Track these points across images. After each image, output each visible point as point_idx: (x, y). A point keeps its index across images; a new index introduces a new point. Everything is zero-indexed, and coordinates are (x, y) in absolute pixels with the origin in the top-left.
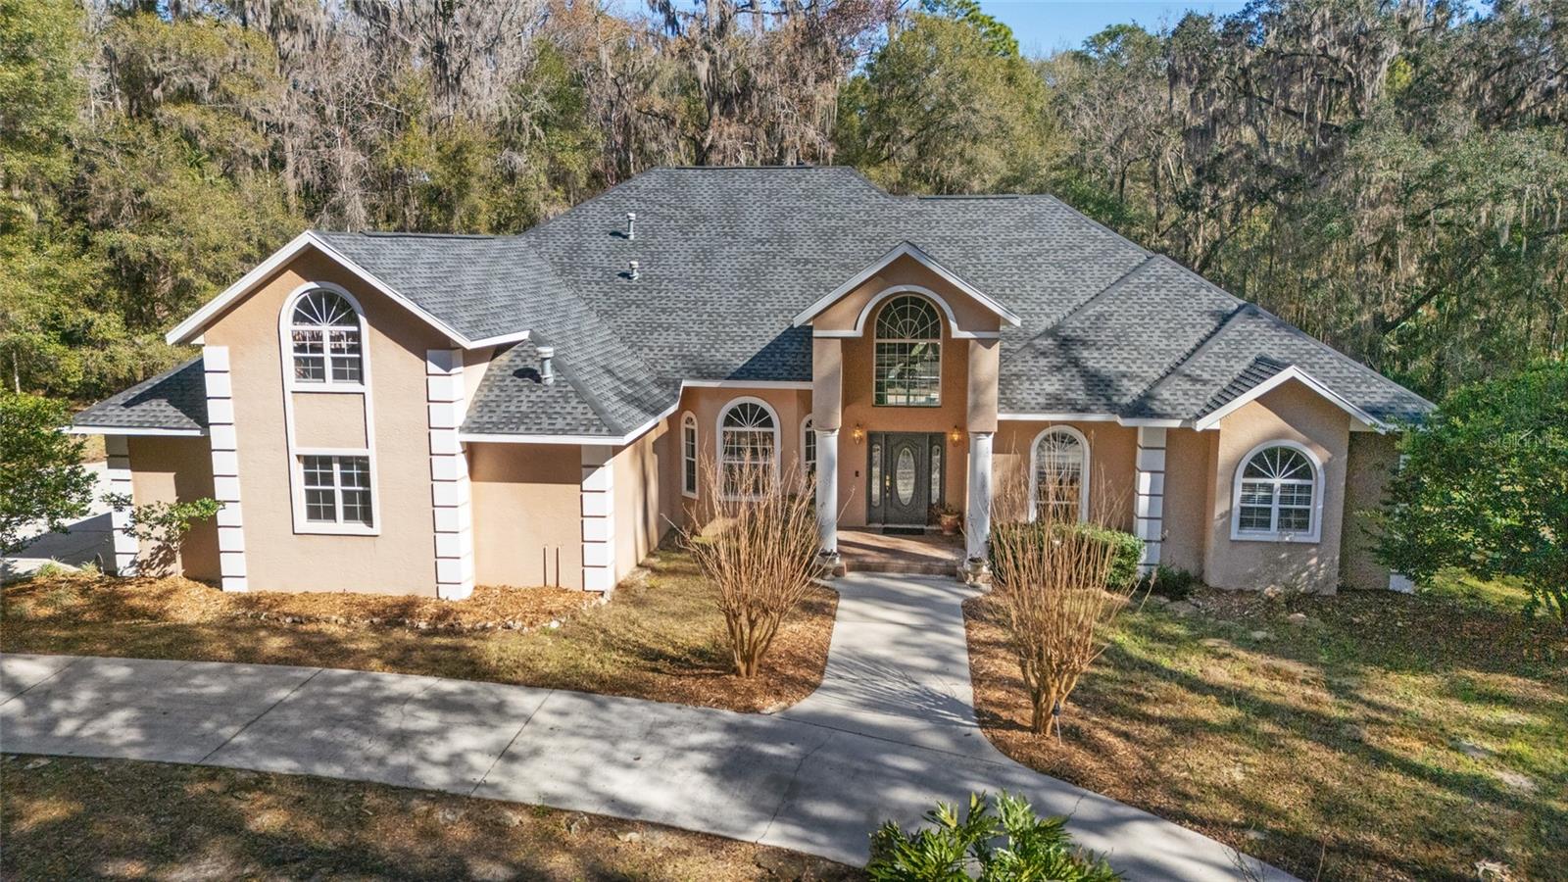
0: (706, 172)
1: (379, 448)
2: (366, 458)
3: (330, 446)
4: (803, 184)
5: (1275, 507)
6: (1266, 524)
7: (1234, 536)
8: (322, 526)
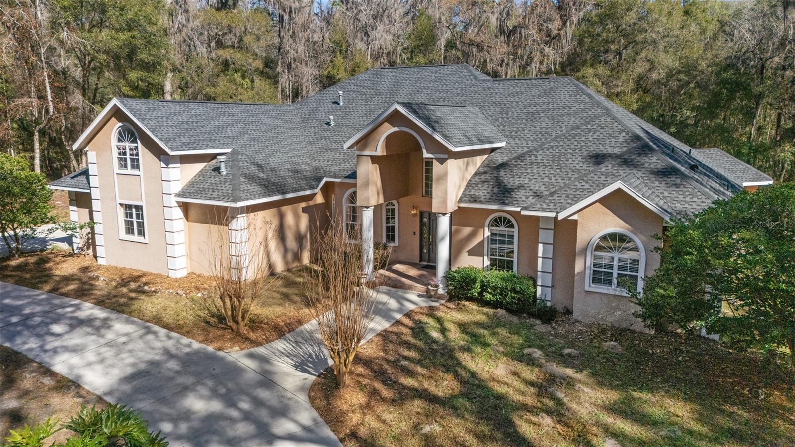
0: (394, 70)
1: (146, 202)
2: (142, 206)
3: (130, 200)
4: (437, 75)
5: (615, 272)
6: (609, 282)
7: (587, 288)
8: (130, 237)
